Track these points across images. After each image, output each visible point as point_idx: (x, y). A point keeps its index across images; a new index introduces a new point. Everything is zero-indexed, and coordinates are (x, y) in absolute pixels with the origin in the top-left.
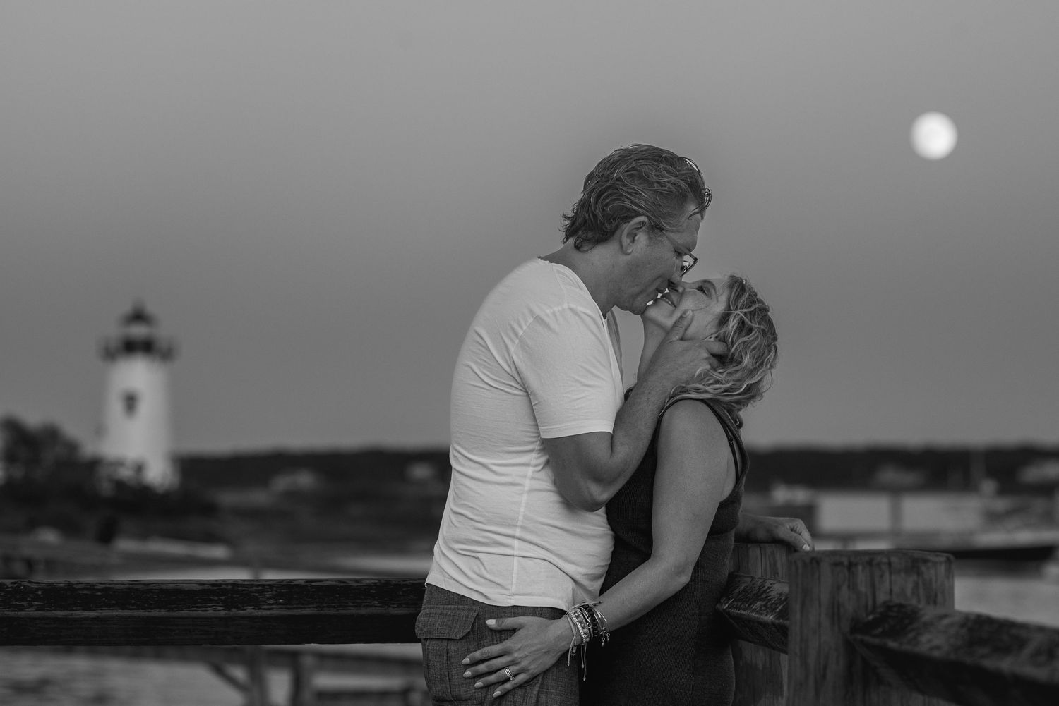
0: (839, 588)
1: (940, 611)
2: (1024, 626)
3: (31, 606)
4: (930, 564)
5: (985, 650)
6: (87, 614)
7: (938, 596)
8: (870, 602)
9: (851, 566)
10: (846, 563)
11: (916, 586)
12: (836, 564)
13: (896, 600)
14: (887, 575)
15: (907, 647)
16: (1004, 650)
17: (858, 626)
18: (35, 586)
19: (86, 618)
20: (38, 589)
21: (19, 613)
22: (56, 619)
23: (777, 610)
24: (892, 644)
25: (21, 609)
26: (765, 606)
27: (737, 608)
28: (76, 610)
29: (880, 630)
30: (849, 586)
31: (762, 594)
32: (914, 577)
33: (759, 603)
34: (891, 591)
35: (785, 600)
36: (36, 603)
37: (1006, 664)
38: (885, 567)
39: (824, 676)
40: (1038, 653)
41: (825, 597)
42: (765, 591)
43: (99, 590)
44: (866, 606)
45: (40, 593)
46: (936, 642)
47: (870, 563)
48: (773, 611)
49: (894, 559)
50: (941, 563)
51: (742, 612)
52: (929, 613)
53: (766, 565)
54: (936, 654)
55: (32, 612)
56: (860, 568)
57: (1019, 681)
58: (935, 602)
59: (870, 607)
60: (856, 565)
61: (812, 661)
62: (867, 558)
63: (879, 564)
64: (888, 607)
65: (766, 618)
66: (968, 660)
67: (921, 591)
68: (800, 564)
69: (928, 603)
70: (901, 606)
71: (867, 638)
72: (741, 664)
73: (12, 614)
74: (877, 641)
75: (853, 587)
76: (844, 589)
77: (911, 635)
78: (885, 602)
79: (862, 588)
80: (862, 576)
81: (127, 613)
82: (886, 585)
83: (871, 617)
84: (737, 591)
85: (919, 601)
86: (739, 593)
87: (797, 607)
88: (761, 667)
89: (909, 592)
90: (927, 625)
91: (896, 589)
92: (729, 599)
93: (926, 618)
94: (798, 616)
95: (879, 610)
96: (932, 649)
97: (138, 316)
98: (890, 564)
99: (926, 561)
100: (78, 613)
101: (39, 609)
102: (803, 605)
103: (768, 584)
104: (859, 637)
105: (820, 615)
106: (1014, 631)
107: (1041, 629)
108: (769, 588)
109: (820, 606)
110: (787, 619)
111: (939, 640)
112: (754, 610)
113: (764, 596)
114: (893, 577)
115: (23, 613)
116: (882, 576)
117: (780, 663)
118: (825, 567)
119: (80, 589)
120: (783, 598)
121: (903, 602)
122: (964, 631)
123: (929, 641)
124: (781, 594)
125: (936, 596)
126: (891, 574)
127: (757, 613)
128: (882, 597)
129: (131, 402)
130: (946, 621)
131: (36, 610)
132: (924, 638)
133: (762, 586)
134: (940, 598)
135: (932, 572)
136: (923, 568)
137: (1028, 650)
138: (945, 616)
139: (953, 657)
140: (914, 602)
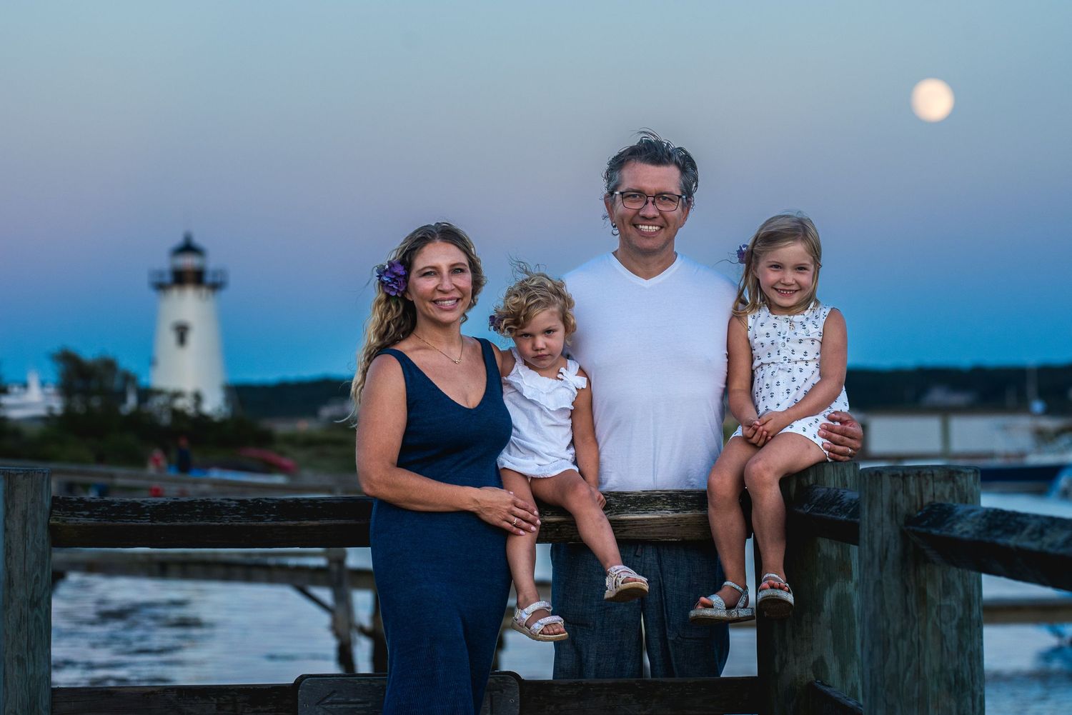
0: (896, 493)
1: (969, 507)
2: (1026, 515)
3: (269, 517)
4: (962, 475)
5: (999, 532)
6: (311, 523)
7: (968, 498)
8: (919, 503)
9: (905, 477)
10: (901, 475)
11: (952, 489)
12: (894, 476)
13: (938, 501)
14: (931, 483)
15: (945, 533)
16: (1012, 532)
17: (910, 520)
18: (270, 502)
19: (312, 526)
20: (273, 505)
21: (260, 523)
22: (288, 528)
23: (849, 512)
24: (935, 532)
25: (261, 519)
26: (839, 509)
27: (818, 512)
28: (304, 520)
29: (926, 522)
30: (903, 492)
31: (837, 500)
32: (951, 484)
33: (835, 507)
34: (934, 494)
35: (855, 503)
36: (272, 515)
37: (1012, 541)
38: (929, 477)
39: (886, 557)
40: (1034, 532)
41: (886, 500)
42: (839, 498)
43: (320, 505)
44: (916, 506)
45: (274, 507)
46: (966, 529)
47: (919, 474)
48: (845, 512)
49: (936, 471)
50: (970, 473)
51: (822, 514)
52: (961, 509)
53: (838, 478)
54: (965, 536)
55: (270, 522)
56: (911, 478)
57: (1020, 551)
58: (966, 502)
59: (919, 506)
60: (908, 476)
61: (877, 546)
62: (916, 471)
63: (925, 475)
64: (932, 506)
65: (840, 518)
66: (987, 539)
67: (956, 494)
68: (867, 476)
69: (961, 502)
70: (941, 505)
71: (917, 529)
72: (819, 555)
73: (254, 523)
74: (924, 530)
75: (906, 492)
76: (900, 495)
77: (948, 525)
78: (930, 503)
79: (913, 493)
80: (912, 484)
81: (342, 522)
82: (930, 491)
83: (919, 514)
84: (816, 499)
85: (954, 502)
86: (818, 500)
87: (865, 507)
88: (835, 557)
89: (947, 495)
90: (959, 518)
91: (938, 493)
92: (810, 505)
93: (959, 513)
94: (866, 514)
95: (926, 508)
96: (963, 533)
97: (188, 248)
98: (933, 475)
99: (959, 473)
100: (305, 522)
101: (275, 519)
102: (870, 506)
103: (841, 493)
104: (911, 528)
105: (882, 513)
106: (1019, 519)
107: (1037, 517)
108: (842, 496)
109: (882, 505)
110: (858, 518)
111: (968, 527)
112: (831, 513)
113: (838, 502)
114: (935, 485)
115: (263, 523)
116: (927, 484)
117: (849, 554)
118: (886, 478)
119: (305, 504)
120: (853, 502)
121: (943, 502)
122: (984, 521)
123: (961, 528)
124: (851, 500)
125: (967, 497)
126: (934, 482)
127: (834, 514)
128: (927, 499)
129: (182, 332)
130: (972, 515)
131: (273, 521)
132: (957, 527)
133: (836, 494)
134: (970, 499)
135: (964, 480)
136: (957, 478)
137: (1027, 531)
138: (972, 511)
139: (977, 538)
140: (951, 502)
